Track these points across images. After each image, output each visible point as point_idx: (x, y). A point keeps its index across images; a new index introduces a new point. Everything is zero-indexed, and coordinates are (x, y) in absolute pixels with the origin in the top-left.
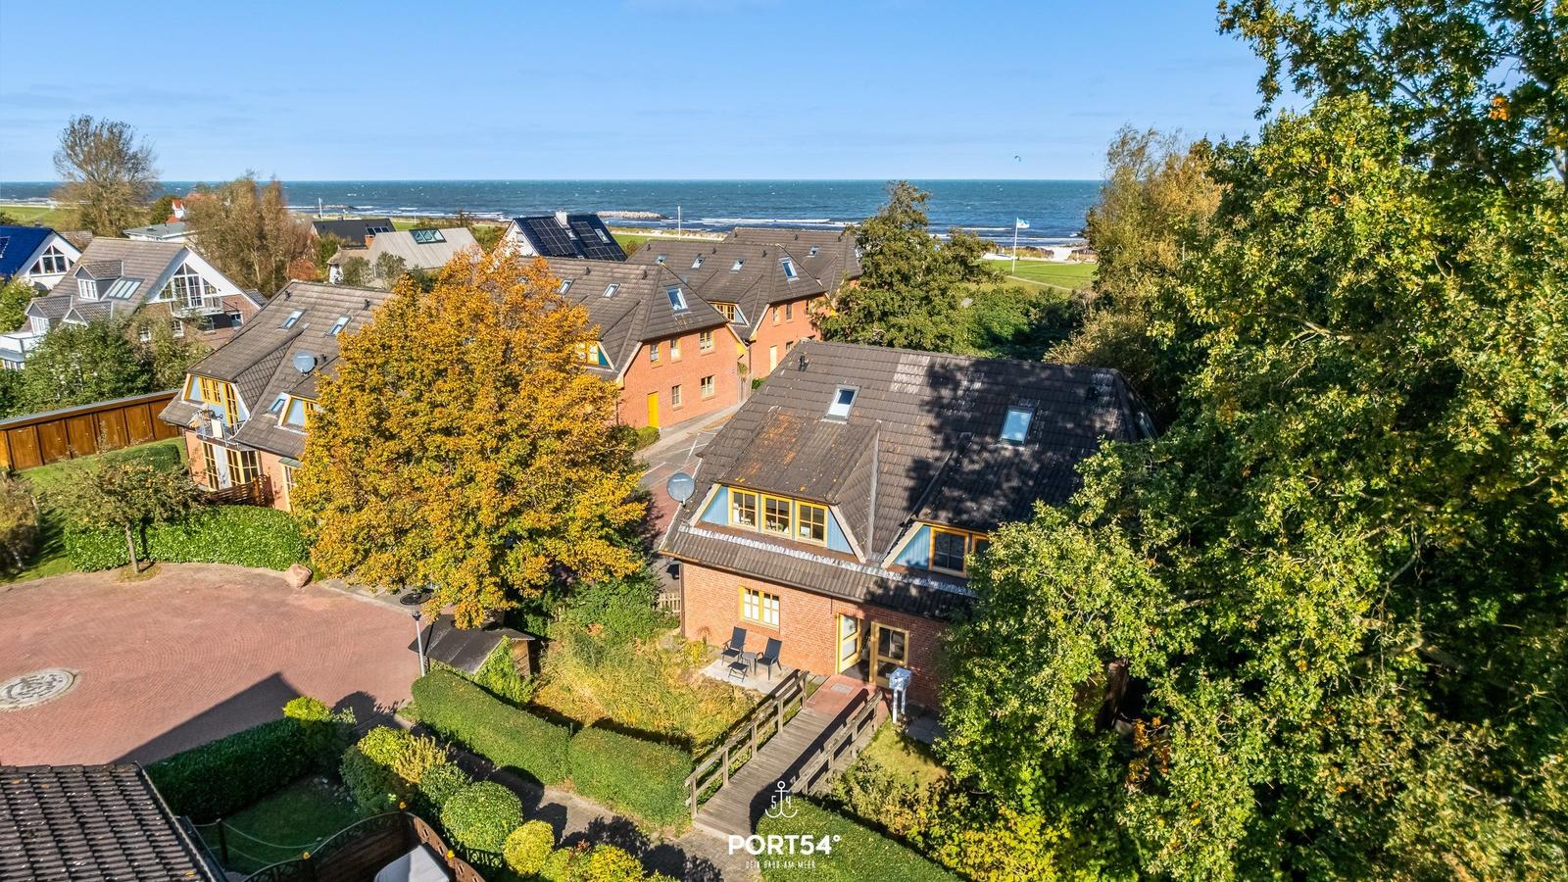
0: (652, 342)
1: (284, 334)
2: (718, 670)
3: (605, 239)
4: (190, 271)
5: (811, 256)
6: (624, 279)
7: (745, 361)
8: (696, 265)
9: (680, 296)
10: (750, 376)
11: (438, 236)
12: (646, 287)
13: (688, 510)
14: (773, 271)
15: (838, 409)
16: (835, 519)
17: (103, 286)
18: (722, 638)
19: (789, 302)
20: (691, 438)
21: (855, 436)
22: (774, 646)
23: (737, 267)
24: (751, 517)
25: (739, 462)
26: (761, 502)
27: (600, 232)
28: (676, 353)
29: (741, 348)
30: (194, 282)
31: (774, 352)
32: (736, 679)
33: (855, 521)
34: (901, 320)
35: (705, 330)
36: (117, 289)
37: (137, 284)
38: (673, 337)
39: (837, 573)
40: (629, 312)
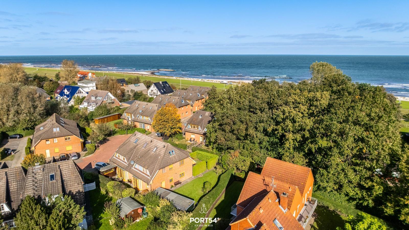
0: (180, 107)
1: (136, 108)
2: (189, 142)
3: (168, 86)
4: (109, 95)
5: (203, 91)
6: (176, 99)
7: (192, 109)
8: (185, 94)
9: (183, 101)
10: (193, 111)
11: (138, 85)
12: (179, 100)
13: (186, 127)
14: (196, 95)
15: (200, 117)
16: (199, 127)
17: (96, 98)
18: (189, 139)
19: (199, 100)
20: (185, 120)
21: (202, 120)
22: (194, 139)
23: (191, 95)
24: (192, 127)
25: (191, 122)
26: (193, 126)
27: (167, 84)
28: (183, 109)
29: (191, 108)
30: (109, 97)
31: (196, 107)
32: (191, 142)
33: (201, 127)
34: (213, 104)
35: (186, 105)
36: (98, 98)
37: (101, 98)
38: (182, 107)
39: (199, 132)
40: (177, 103)
